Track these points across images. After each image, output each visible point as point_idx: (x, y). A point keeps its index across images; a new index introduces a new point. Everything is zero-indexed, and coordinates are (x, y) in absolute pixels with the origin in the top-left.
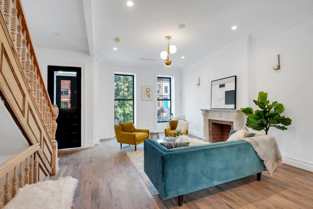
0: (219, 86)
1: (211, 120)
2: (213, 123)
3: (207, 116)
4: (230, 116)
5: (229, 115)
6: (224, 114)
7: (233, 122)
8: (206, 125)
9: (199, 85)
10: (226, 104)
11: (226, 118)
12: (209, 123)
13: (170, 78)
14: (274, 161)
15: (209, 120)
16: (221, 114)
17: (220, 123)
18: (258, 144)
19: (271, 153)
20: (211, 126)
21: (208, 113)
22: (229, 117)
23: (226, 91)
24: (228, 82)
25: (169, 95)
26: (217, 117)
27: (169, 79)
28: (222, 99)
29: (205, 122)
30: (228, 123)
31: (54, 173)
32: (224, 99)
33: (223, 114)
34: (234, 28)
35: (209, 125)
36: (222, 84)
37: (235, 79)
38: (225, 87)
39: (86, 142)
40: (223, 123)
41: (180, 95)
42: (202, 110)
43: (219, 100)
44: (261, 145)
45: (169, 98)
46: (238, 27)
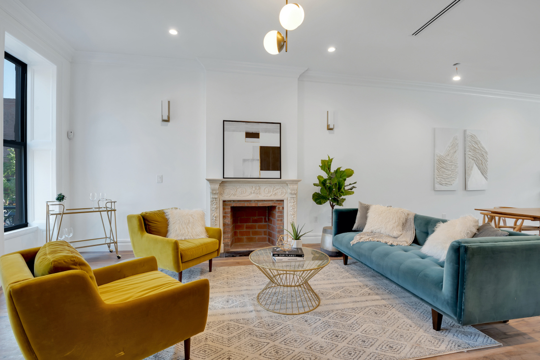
0: (243, 133)
1: (230, 201)
2: (234, 208)
3: (221, 194)
4: (278, 191)
5: (274, 190)
7: (283, 201)
8: (218, 214)
10: (262, 169)
11: (269, 195)
12: (224, 209)
13: (24, 66)
15: (225, 201)
16: (260, 188)
17: (253, 205)
21: (227, 186)
22: (276, 192)
23: (261, 147)
24: (266, 131)
28: (253, 160)
29: (216, 208)
32: (258, 160)
34: (331, 50)
35: (225, 213)
36: (251, 131)
38: (258, 138)
40: (260, 204)
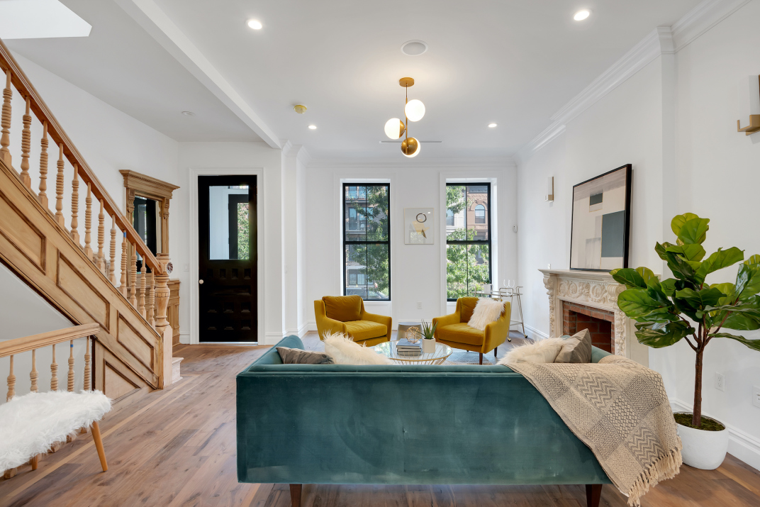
0: (588, 199)
1: (567, 302)
2: (572, 313)
3: (558, 291)
4: (607, 293)
5: (604, 291)
6: (594, 285)
7: (613, 313)
8: (554, 317)
9: (552, 197)
10: (603, 255)
12: (564, 311)
13: (489, 185)
14: (653, 459)
15: (564, 301)
16: (588, 287)
17: (587, 314)
18: (566, 390)
19: (637, 427)
20: (568, 322)
21: (561, 280)
22: (605, 295)
23: (604, 216)
24: (610, 186)
25: (487, 229)
26: (577, 294)
27: (486, 187)
28: (595, 240)
29: (552, 309)
30: (603, 314)
31: (160, 385)
32: (599, 239)
33: (592, 286)
35: (564, 318)
36: (595, 192)
37: (625, 175)
38: (601, 201)
39: (267, 333)
40: (593, 314)
41: (515, 229)
42: (544, 272)
43: (588, 241)
44: (578, 394)
45: (487, 238)
46: (593, 11)
